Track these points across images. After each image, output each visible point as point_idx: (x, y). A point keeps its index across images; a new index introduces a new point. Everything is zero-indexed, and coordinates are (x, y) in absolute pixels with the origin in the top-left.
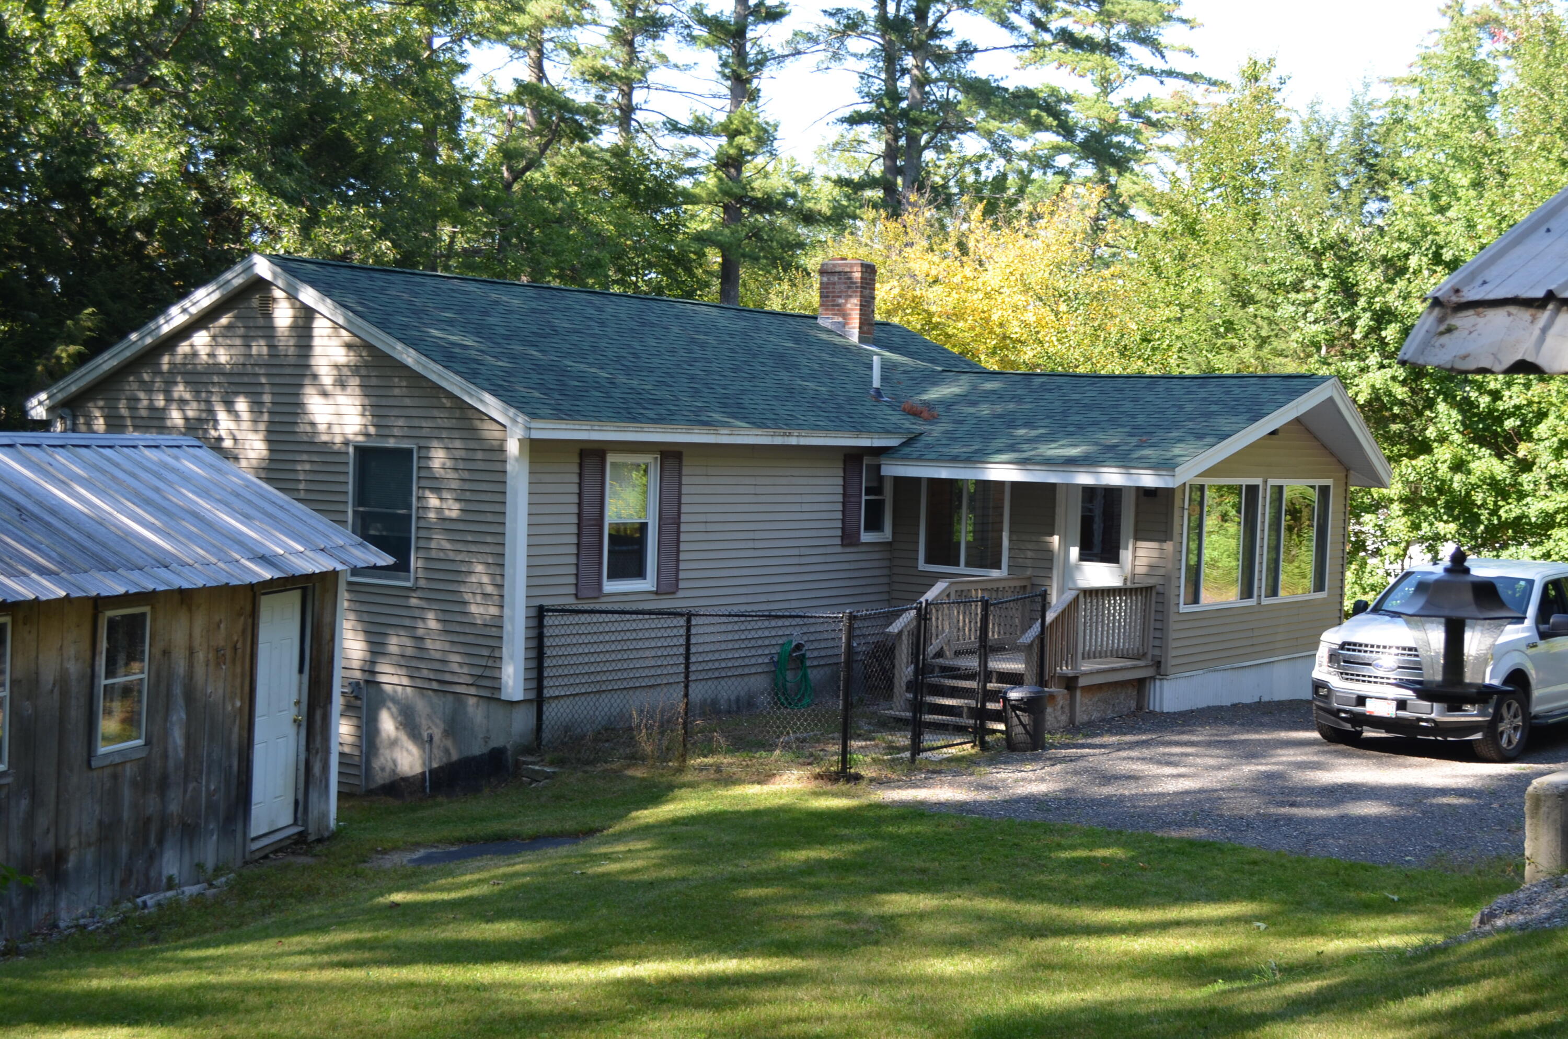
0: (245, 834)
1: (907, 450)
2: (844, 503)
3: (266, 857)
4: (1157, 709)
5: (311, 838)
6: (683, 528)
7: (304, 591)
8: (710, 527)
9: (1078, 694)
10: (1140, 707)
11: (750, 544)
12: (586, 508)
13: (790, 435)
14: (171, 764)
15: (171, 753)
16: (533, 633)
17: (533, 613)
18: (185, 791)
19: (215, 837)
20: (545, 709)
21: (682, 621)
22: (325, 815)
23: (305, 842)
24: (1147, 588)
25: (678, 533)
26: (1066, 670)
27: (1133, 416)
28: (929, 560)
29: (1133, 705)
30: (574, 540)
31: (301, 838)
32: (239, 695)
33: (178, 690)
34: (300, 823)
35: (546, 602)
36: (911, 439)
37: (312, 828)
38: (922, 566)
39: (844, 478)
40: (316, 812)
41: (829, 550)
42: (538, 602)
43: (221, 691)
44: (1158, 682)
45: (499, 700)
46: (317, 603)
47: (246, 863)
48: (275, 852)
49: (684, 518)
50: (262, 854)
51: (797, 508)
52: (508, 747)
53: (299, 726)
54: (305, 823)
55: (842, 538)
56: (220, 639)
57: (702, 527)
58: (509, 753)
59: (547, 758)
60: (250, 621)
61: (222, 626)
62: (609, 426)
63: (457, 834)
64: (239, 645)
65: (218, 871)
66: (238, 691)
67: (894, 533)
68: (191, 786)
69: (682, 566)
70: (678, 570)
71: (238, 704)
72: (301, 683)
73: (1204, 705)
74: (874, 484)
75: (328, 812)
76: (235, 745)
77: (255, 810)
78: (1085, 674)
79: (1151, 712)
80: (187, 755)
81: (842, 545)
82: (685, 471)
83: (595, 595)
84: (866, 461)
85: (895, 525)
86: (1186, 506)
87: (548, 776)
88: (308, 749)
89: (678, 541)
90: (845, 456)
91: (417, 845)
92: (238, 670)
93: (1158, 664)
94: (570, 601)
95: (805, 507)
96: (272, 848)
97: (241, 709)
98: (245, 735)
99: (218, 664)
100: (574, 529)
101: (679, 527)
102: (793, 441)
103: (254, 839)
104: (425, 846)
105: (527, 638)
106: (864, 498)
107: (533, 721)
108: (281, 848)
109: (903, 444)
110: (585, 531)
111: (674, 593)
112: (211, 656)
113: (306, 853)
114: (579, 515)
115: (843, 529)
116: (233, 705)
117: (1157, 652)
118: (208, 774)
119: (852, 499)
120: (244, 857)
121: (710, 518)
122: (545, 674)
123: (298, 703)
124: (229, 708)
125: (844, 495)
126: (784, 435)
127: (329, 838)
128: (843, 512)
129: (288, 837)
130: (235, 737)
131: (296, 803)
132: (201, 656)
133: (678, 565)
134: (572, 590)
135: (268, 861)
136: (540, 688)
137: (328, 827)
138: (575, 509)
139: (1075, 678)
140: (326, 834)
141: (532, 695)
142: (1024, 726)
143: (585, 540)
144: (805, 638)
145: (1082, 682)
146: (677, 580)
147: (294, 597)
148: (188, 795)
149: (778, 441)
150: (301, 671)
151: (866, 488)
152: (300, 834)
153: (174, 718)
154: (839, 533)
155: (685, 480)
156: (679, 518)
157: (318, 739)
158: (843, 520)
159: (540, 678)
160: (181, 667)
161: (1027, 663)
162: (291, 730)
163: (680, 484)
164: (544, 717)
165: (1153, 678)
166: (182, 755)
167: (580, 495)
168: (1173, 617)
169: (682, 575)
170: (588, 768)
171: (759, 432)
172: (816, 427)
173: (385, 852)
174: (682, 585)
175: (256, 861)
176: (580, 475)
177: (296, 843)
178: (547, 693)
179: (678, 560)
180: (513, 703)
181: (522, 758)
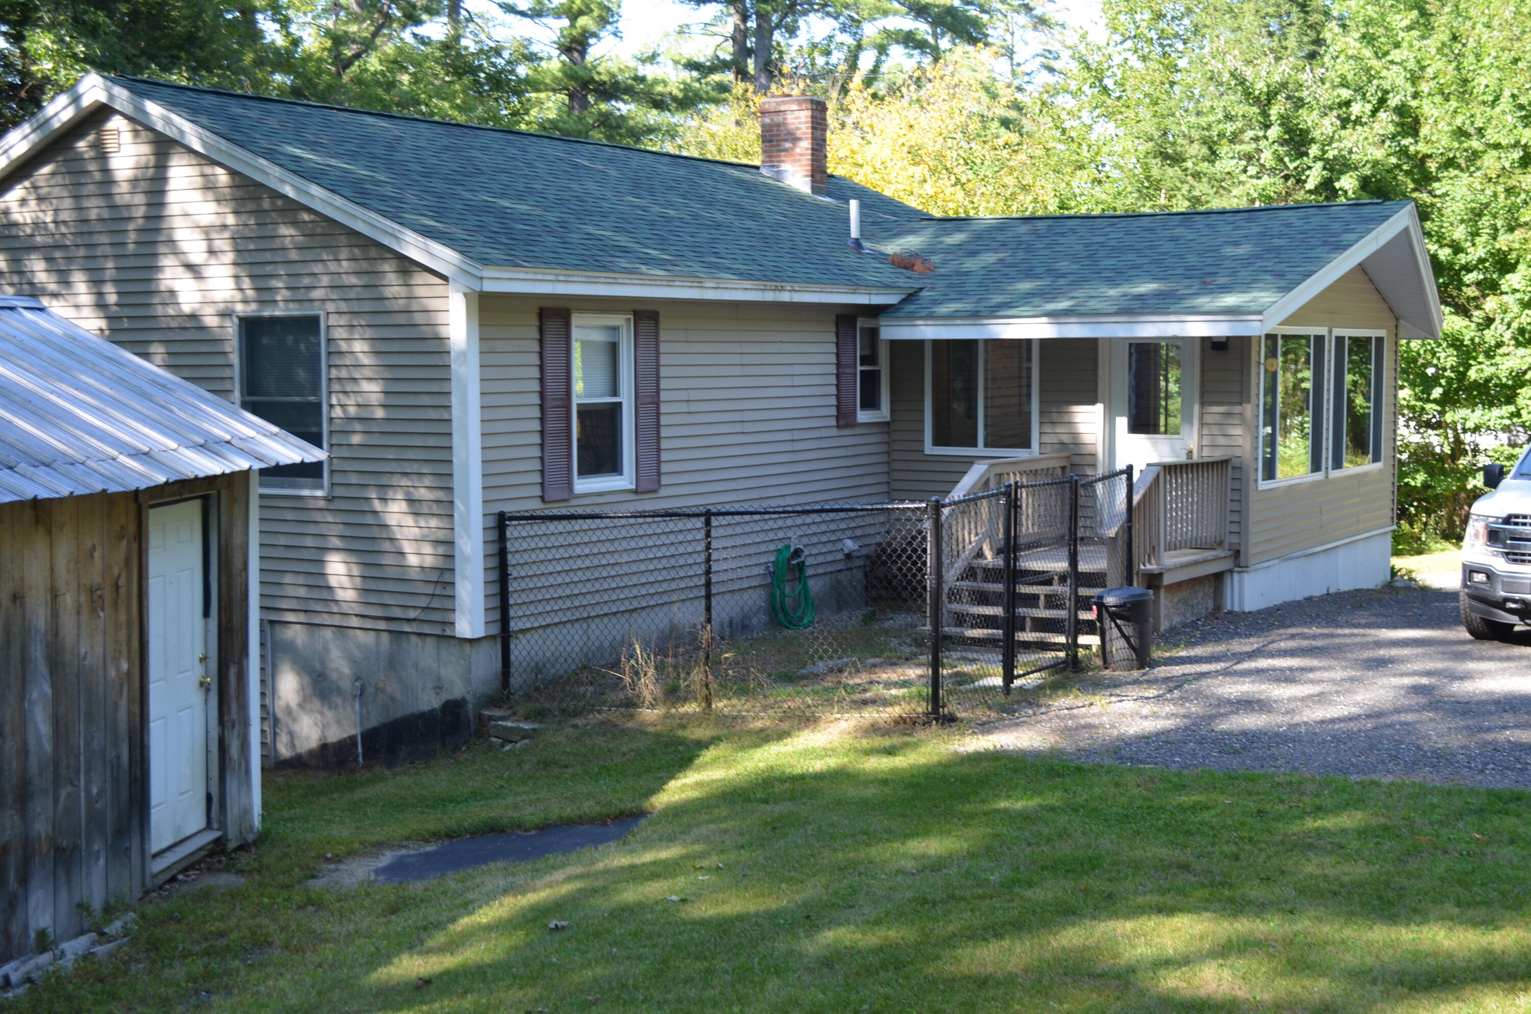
0: (143, 851)
1: (910, 308)
2: (838, 376)
3: (173, 879)
4: (1236, 609)
5: (232, 845)
6: (664, 408)
7: (205, 499)
8: (694, 407)
9: (1162, 593)
10: (1218, 607)
11: (738, 428)
12: (550, 385)
13: (782, 289)
14: (33, 762)
15: (32, 747)
16: (494, 548)
17: (492, 522)
18: (56, 801)
19: (102, 862)
20: (512, 646)
21: (699, 523)
22: (247, 812)
23: (223, 852)
24: (1222, 462)
25: (658, 414)
26: (1152, 567)
27: (1181, 257)
28: (937, 442)
29: (1210, 604)
30: (537, 426)
31: (218, 848)
32: (125, 654)
33: (38, 652)
34: (215, 826)
35: (508, 508)
36: (910, 295)
37: (232, 833)
38: (930, 448)
39: (837, 344)
40: (236, 809)
41: (824, 433)
42: (497, 508)
43: (99, 651)
44: (1236, 576)
45: (454, 637)
46: (224, 518)
47: (147, 893)
48: (185, 870)
49: (664, 396)
50: (168, 876)
51: (787, 381)
52: (469, 698)
53: (208, 690)
54: (223, 825)
55: (837, 417)
56: (95, 574)
57: (684, 407)
58: (470, 706)
59: (521, 710)
60: (135, 546)
61: (97, 555)
62: (578, 275)
63: (432, 826)
64: (122, 582)
65: (109, 910)
66: (124, 648)
67: (892, 411)
68: (64, 793)
69: (664, 456)
70: (659, 462)
71: (125, 666)
72: (206, 631)
73: (1278, 601)
74: (867, 353)
75: (251, 805)
76: (123, 727)
77: (156, 815)
78: (1170, 570)
79: (1230, 612)
80: (56, 747)
81: (838, 427)
82: (663, 336)
83: (566, 497)
84: (861, 323)
85: (893, 402)
86: (1262, 360)
87: (526, 735)
88: (221, 722)
89: (658, 426)
90: (838, 317)
91: (380, 846)
92: (123, 617)
93: (1237, 554)
94: (535, 506)
95: (797, 381)
96: (180, 867)
97: (129, 674)
98: (137, 711)
99: (93, 611)
100: (536, 413)
101: (658, 408)
102: (785, 297)
103: (155, 856)
104: (391, 847)
105: (486, 556)
106: (859, 368)
107: (498, 664)
108: (192, 865)
109: (903, 301)
110: (550, 414)
111: (655, 491)
112: (82, 599)
113: (227, 869)
114: (542, 394)
115: (838, 407)
116: (118, 669)
117: (1234, 539)
118: (88, 771)
119: (848, 370)
120: (143, 885)
121: (694, 395)
122: (511, 601)
123: (204, 660)
124: (112, 673)
125: (838, 365)
126: (776, 289)
127: (255, 842)
128: (838, 386)
129: (202, 849)
130: (122, 714)
131: (209, 798)
132: (68, 600)
133: (659, 456)
134: (537, 492)
135: (176, 885)
136: (505, 620)
137: (251, 827)
138: (536, 386)
139: (1160, 575)
140: (251, 838)
141: (495, 630)
142: (1127, 639)
143: (550, 426)
144: (805, 541)
145: (1167, 580)
146: (659, 474)
147: (193, 509)
148: (61, 805)
149: (769, 297)
150: (206, 614)
151: (861, 357)
152: (217, 841)
153: (35, 695)
154: (834, 411)
155: (663, 348)
156: (658, 395)
157: (234, 707)
158: (838, 397)
159: (504, 607)
160: (40, 617)
161: (1109, 560)
162: (196, 698)
163: (658, 353)
164: (512, 658)
165: (1231, 571)
166: (48, 748)
167: (541, 367)
168: (1253, 496)
169: (664, 468)
170: (579, 721)
171: (748, 284)
172: (809, 280)
173: (338, 859)
174: (665, 480)
175: (161, 888)
176: (541, 342)
177: (211, 854)
178: (514, 626)
179: (659, 450)
180: (471, 641)
181: (487, 713)
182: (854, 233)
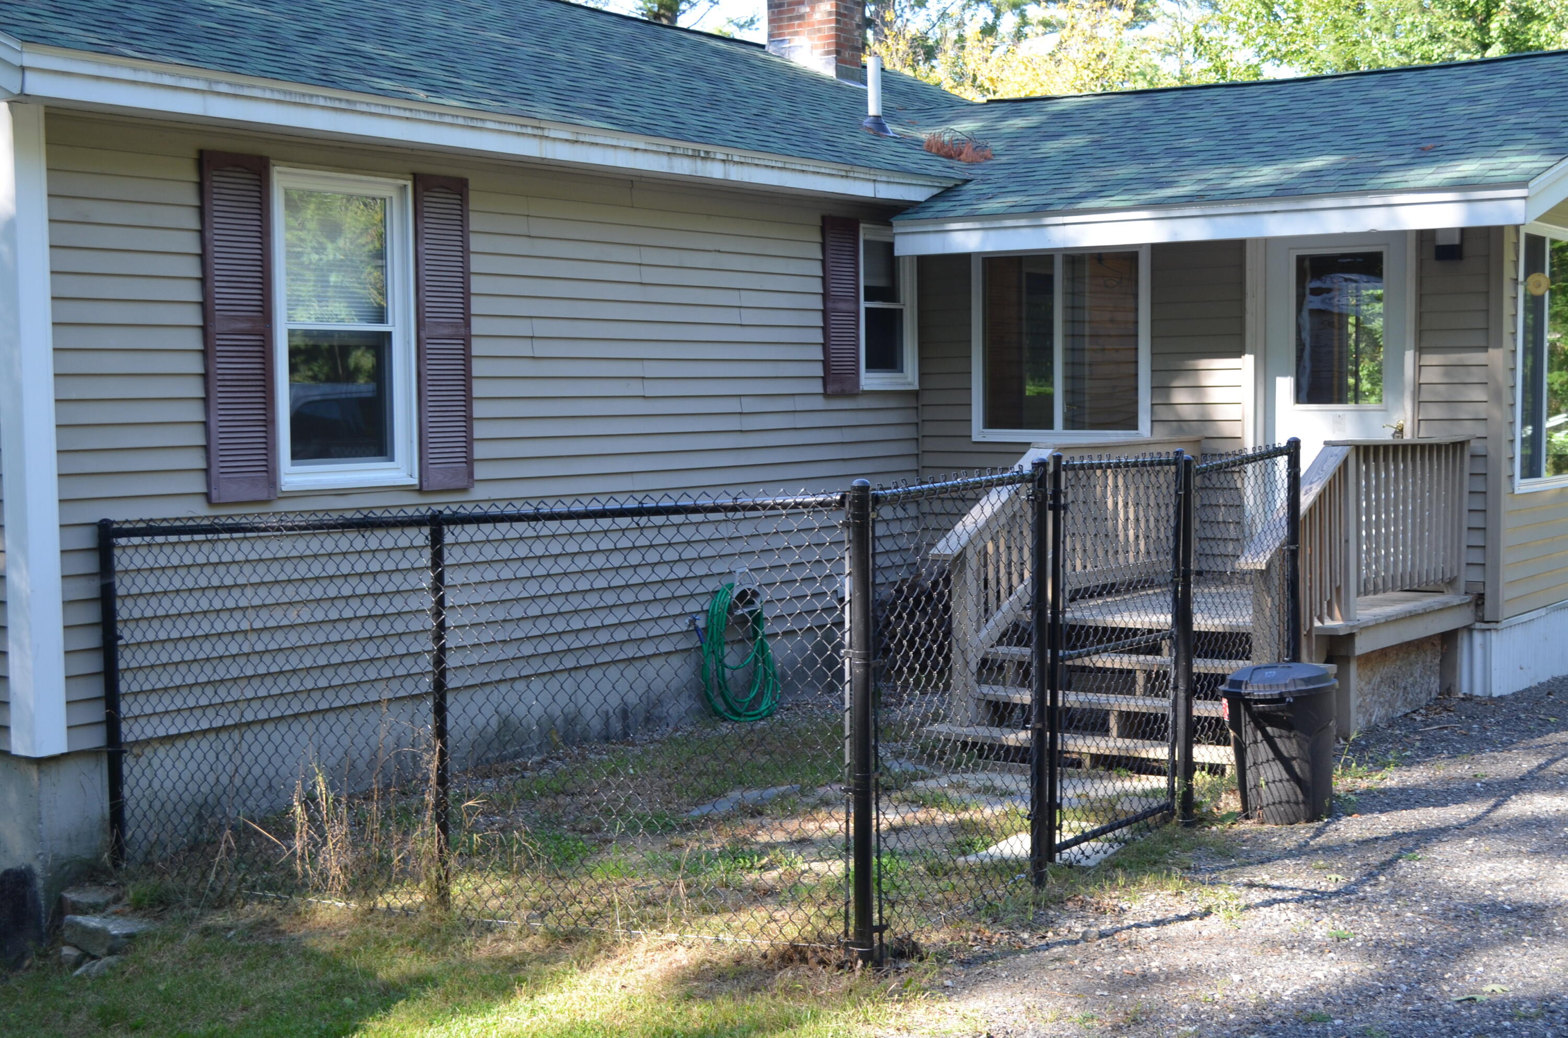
1: (941, 206)
2: (825, 313)
4: (1478, 691)
6: (477, 348)
8: (541, 349)
9: (1353, 668)
10: (1447, 690)
11: (635, 388)
12: (222, 293)
13: (707, 157)
16: (90, 589)
17: (86, 539)
20: (126, 770)
21: (420, 536)
24: (1454, 444)
25: (467, 358)
26: (1335, 623)
28: (992, 422)
29: (1435, 684)
30: (195, 365)
35: (119, 514)
36: (948, 189)
38: (979, 432)
39: (824, 262)
41: (801, 404)
42: (96, 514)
44: (1478, 638)
45: (9, 754)
49: (477, 326)
51: (732, 316)
52: (38, 868)
55: (825, 380)
57: (524, 348)
58: (40, 883)
59: (132, 891)
62: (260, 88)
67: (922, 375)
69: (479, 431)
70: (469, 441)
73: (1544, 678)
74: (881, 282)
78: (1366, 628)
79: (1469, 698)
81: (826, 395)
82: (475, 222)
83: (263, 495)
84: (866, 232)
85: (923, 359)
86: (1521, 277)
87: (116, 946)
89: (468, 378)
90: (824, 218)
93: (1479, 600)
94: (199, 510)
95: (749, 317)
100: (194, 341)
101: (467, 346)
102: (715, 171)
105: (67, 603)
106: (863, 305)
107: (100, 805)
109: (934, 198)
110: (221, 345)
111: (464, 490)
114: (205, 306)
115: (826, 363)
117: (1475, 575)
119: (842, 306)
121: (541, 328)
122: (123, 688)
125: (825, 296)
126: (695, 156)
128: (825, 329)
133: (469, 430)
134: (197, 484)
136: (112, 723)
138: (192, 292)
139: (1351, 637)
141: (95, 739)
142: (1286, 763)
143: (221, 366)
144: (758, 578)
145: (1362, 646)
146: (470, 462)
149: (683, 167)
151: (866, 288)
154: (819, 370)
155: (476, 243)
156: (468, 325)
158: (825, 346)
159: (112, 698)
161: (1259, 610)
163: (466, 251)
164: (126, 792)
165: (1469, 629)
167: (203, 257)
168: (1506, 503)
169: (480, 451)
170: (218, 919)
171: (640, 142)
172: (763, 147)
174: (480, 472)
176: (202, 210)
178: (130, 732)
179: (469, 419)
180: (40, 762)
181: (71, 896)
182: (873, 108)
